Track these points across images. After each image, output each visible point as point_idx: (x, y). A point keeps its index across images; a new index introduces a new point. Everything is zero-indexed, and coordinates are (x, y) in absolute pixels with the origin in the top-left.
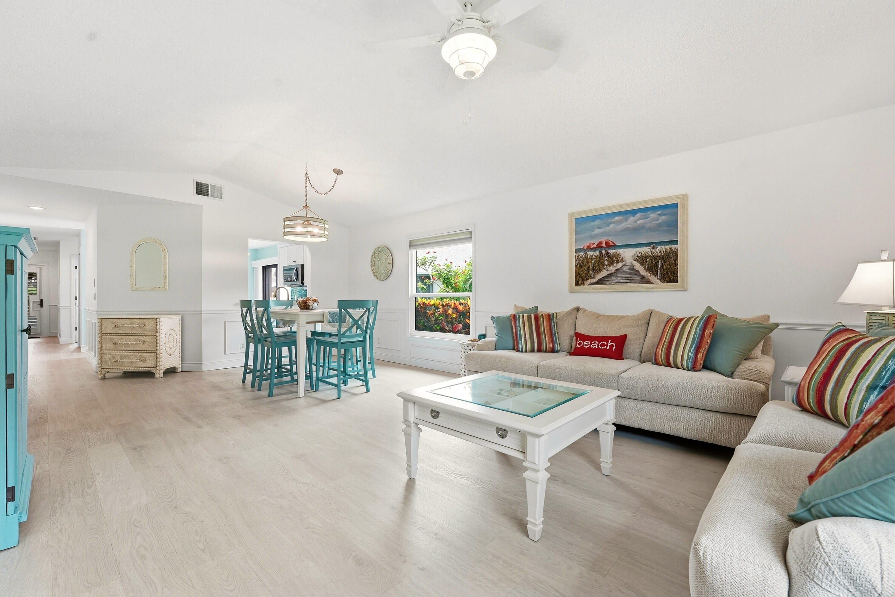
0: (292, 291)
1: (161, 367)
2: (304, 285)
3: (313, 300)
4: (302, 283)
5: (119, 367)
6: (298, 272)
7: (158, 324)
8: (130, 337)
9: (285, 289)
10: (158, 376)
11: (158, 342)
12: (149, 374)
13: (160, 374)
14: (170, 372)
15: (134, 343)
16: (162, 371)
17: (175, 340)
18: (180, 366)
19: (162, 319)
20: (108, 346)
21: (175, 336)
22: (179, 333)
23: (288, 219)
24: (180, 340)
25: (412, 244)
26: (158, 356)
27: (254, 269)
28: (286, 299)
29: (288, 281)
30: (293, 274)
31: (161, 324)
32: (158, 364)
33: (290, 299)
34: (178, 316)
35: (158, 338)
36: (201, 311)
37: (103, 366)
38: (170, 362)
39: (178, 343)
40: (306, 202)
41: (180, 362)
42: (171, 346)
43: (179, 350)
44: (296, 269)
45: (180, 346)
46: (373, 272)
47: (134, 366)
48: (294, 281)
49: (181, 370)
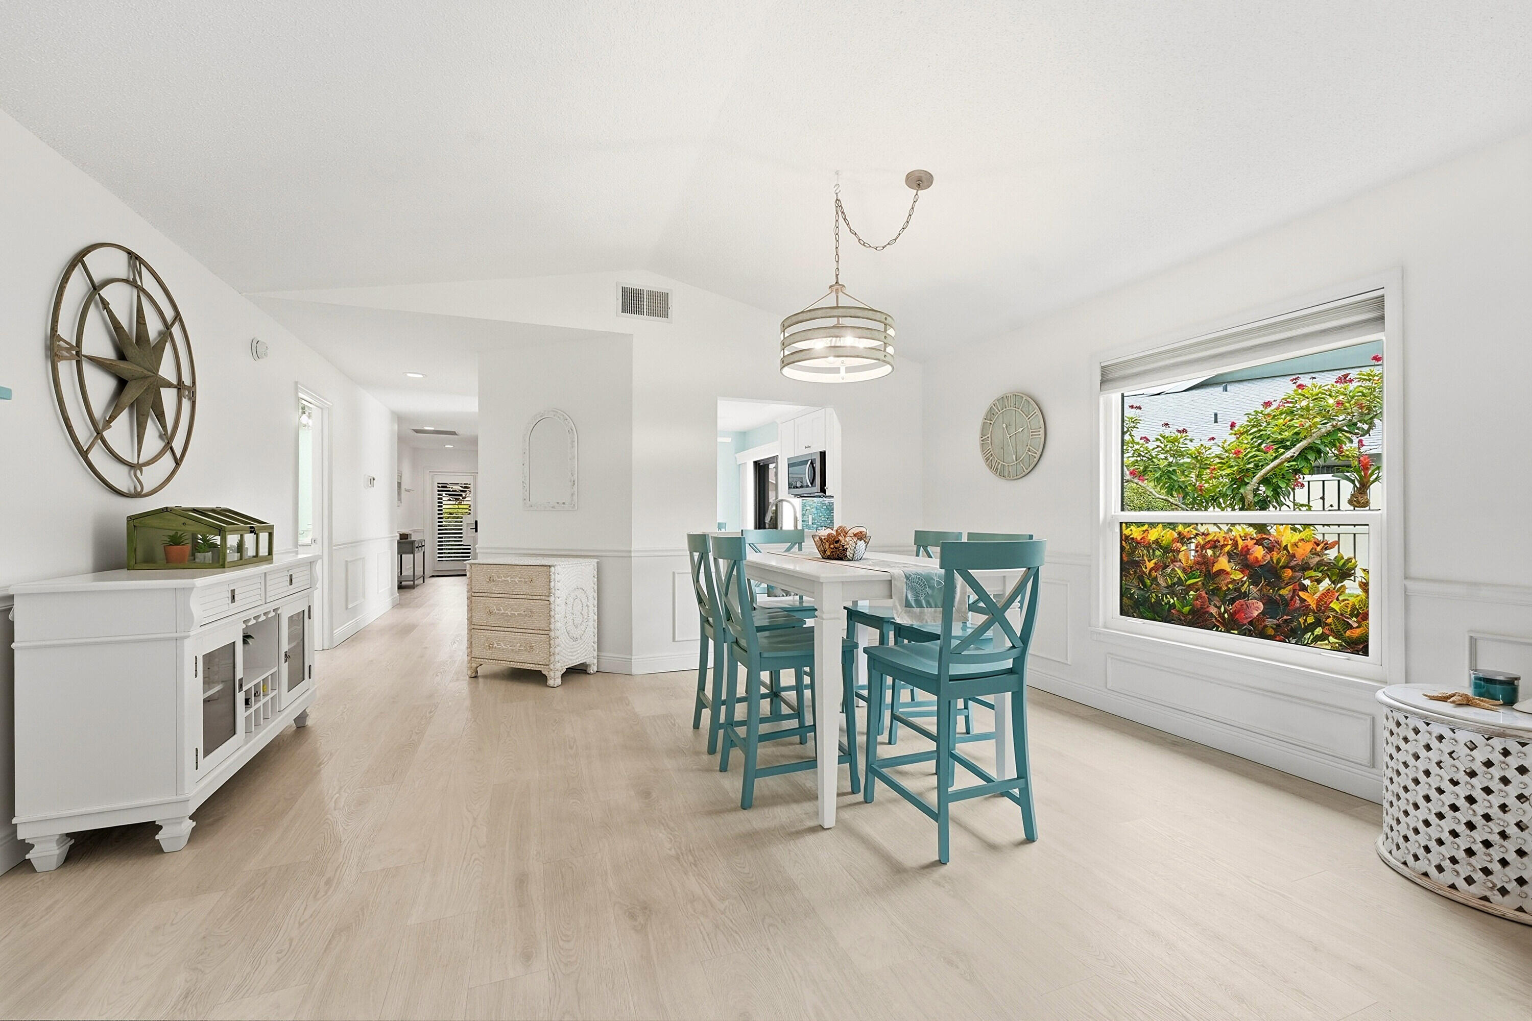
0: (804, 505)
1: (558, 666)
2: (827, 494)
3: (855, 535)
4: (823, 490)
5: (495, 658)
6: (814, 468)
7: (553, 577)
8: (512, 602)
9: (790, 505)
10: (551, 682)
11: (552, 613)
12: (536, 677)
13: (555, 679)
14: (576, 672)
15: (516, 613)
16: (559, 674)
17: (585, 609)
18: (596, 661)
19: (559, 568)
20: (481, 617)
21: (584, 600)
22: (593, 594)
23: (794, 319)
24: (596, 609)
25: (1110, 377)
26: (552, 642)
27: (741, 467)
28: (792, 528)
29: (797, 487)
30: (805, 474)
31: (557, 577)
32: (552, 658)
33: (800, 527)
34: (592, 560)
35: (552, 606)
36: (630, 551)
37: (476, 653)
38: (575, 654)
39: (591, 614)
40: (837, 275)
41: (595, 654)
42: (578, 620)
43: (592, 629)
44: (812, 463)
45: (594, 621)
46: (987, 460)
47: (517, 658)
48: (807, 486)
49: (596, 669)
